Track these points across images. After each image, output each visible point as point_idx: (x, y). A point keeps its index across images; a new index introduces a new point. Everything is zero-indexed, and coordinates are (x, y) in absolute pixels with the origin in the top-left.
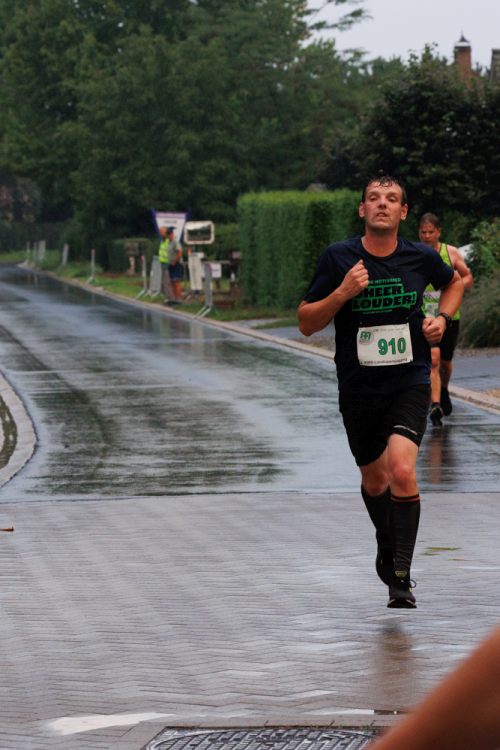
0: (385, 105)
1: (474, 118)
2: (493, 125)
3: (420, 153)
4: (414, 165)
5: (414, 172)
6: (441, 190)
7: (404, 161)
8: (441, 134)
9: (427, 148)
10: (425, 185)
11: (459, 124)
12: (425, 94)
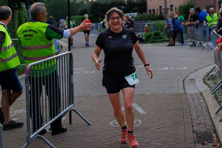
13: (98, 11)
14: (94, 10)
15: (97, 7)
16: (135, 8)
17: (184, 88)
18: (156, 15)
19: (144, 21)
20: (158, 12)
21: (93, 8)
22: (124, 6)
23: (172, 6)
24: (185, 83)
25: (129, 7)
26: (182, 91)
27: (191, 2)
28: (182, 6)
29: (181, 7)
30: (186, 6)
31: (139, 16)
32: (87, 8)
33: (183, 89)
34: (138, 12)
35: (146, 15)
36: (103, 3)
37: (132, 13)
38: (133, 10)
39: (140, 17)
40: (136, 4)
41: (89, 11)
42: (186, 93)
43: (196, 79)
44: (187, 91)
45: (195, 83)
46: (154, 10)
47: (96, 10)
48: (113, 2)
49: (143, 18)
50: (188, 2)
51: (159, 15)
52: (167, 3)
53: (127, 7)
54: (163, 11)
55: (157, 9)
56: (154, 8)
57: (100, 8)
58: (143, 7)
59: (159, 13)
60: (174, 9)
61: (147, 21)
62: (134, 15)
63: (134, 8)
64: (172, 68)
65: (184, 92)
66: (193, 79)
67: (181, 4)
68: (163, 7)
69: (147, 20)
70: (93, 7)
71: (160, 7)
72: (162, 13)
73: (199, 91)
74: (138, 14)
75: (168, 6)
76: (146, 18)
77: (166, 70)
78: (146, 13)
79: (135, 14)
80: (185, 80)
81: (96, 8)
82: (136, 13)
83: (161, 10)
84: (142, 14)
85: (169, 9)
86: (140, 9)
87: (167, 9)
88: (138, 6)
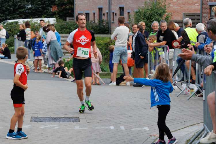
18: (91, 23)
22: (31, 4)
23: (122, 9)
25: (41, 6)
28: (141, 11)
34: (57, 16)
37: (45, 17)
38: (49, 11)
39: (60, 26)
46: (87, 15)
49: (67, 28)
52: (113, 3)
53: (38, 6)
54: (104, 18)
55: (94, 13)
56: (88, 12)
58: (68, 7)
59: (97, 22)
60: (126, 15)
62: (49, 22)
63: (50, 9)
68: (105, 11)
71: (100, 9)
72: (103, 21)
74: (57, 21)
75: (115, 9)
77: (111, 131)
78: (73, 19)
79: (52, 21)
82: (54, 19)
83: (102, 16)
84: (63, 20)
85: (116, 14)
86: (60, 12)
87: (112, 14)
88: (58, 5)
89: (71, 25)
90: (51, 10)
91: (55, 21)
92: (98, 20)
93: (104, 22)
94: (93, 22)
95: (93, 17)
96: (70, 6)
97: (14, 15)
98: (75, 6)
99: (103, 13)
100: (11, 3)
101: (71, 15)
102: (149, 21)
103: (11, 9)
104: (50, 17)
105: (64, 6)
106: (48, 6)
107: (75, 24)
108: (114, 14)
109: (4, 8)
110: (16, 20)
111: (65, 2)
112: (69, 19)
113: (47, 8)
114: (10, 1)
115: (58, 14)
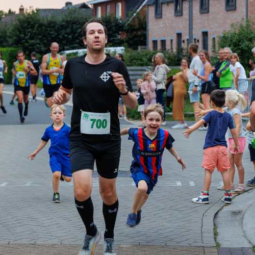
0: (18, 23)
1: (43, 27)
2: (49, 29)
3: (28, 37)
4: (27, 40)
5: (26, 42)
6: (35, 47)
7: (24, 39)
8: (34, 31)
9: (30, 36)
10: (30, 45)
11: (39, 29)
12: (30, 20)
13: (32, 38)
14: (22, 35)
15: (30, 30)
16: (120, 36)
17: (216, 234)
18: (168, 53)
19: (140, 68)
20: (172, 49)
21: (20, 32)
23: (205, 34)
24: (218, 220)
26: (209, 240)
27: (248, 26)
28: (226, 36)
29: (225, 38)
30: (237, 37)
31: (129, 54)
32: (7, 31)
33: (212, 235)
34: (126, 44)
35: (144, 53)
36: (45, 22)
37: (111, 46)
38: (116, 39)
39: (130, 57)
40: (123, 26)
41: (10, 38)
42: (218, 245)
43: (245, 212)
44: (220, 242)
45: (242, 223)
46: (163, 42)
47: (27, 37)
48: (69, 19)
49: (138, 59)
50: (241, 26)
51: (176, 54)
52: (194, 26)
54: (184, 46)
55: (172, 41)
56: (163, 39)
57: (37, 32)
58: (139, 33)
59: (175, 50)
60: (210, 43)
61: (144, 68)
62: (115, 52)
63: (117, 36)
64: (192, 184)
65: (214, 242)
66: (239, 212)
67: (224, 31)
68: (185, 37)
69: (147, 65)
70: (22, 30)
71: (179, 35)
72: (182, 49)
73: (250, 242)
74: (125, 50)
75: (197, 34)
76: (145, 59)
77: (176, 188)
78: (145, 48)
79: (119, 50)
80: (220, 214)
81: (29, 32)
82: (123, 48)
83: (181, 44)
84: (134, 49)
85: (198, 41)
86: (130, 39)
87: (193, 41)
88: (127, 32)
89: (143, 56)
90: (119, 37)
91: (123, 51)
92: (176, 48)
93: (184, 51)
94: (171, 50)
95: (170, 45)
96: (142, 32)
97: (73, 44)
98: (148, 32)
99: (183, 39)
100: (69, 30)
101: (144, 43)
102: (236, 48)
103: (70, 36)
104: (116, 46)
105: (135, 32)
106: (115, 32)
107: (148, 54)
108: (196, 41)
109: (61, 37)
110: (74, 51)
111: (135, 28)
112: (142, 48)
113: (114, 34)
114: (69, 27)
115: (127, 42)
